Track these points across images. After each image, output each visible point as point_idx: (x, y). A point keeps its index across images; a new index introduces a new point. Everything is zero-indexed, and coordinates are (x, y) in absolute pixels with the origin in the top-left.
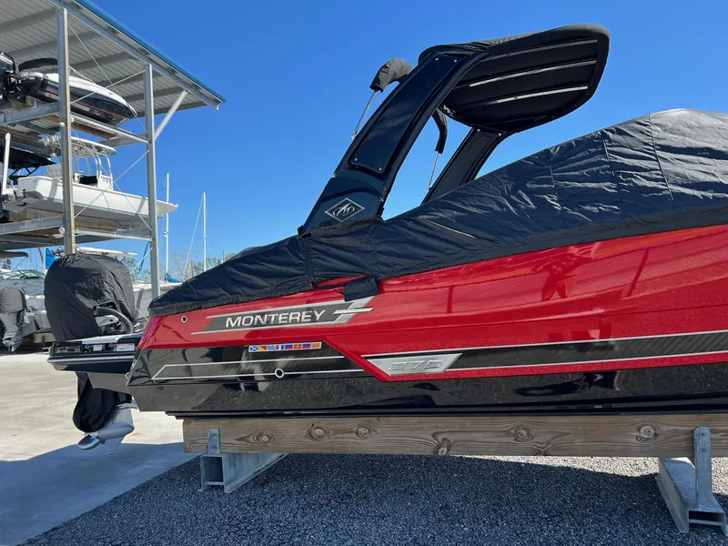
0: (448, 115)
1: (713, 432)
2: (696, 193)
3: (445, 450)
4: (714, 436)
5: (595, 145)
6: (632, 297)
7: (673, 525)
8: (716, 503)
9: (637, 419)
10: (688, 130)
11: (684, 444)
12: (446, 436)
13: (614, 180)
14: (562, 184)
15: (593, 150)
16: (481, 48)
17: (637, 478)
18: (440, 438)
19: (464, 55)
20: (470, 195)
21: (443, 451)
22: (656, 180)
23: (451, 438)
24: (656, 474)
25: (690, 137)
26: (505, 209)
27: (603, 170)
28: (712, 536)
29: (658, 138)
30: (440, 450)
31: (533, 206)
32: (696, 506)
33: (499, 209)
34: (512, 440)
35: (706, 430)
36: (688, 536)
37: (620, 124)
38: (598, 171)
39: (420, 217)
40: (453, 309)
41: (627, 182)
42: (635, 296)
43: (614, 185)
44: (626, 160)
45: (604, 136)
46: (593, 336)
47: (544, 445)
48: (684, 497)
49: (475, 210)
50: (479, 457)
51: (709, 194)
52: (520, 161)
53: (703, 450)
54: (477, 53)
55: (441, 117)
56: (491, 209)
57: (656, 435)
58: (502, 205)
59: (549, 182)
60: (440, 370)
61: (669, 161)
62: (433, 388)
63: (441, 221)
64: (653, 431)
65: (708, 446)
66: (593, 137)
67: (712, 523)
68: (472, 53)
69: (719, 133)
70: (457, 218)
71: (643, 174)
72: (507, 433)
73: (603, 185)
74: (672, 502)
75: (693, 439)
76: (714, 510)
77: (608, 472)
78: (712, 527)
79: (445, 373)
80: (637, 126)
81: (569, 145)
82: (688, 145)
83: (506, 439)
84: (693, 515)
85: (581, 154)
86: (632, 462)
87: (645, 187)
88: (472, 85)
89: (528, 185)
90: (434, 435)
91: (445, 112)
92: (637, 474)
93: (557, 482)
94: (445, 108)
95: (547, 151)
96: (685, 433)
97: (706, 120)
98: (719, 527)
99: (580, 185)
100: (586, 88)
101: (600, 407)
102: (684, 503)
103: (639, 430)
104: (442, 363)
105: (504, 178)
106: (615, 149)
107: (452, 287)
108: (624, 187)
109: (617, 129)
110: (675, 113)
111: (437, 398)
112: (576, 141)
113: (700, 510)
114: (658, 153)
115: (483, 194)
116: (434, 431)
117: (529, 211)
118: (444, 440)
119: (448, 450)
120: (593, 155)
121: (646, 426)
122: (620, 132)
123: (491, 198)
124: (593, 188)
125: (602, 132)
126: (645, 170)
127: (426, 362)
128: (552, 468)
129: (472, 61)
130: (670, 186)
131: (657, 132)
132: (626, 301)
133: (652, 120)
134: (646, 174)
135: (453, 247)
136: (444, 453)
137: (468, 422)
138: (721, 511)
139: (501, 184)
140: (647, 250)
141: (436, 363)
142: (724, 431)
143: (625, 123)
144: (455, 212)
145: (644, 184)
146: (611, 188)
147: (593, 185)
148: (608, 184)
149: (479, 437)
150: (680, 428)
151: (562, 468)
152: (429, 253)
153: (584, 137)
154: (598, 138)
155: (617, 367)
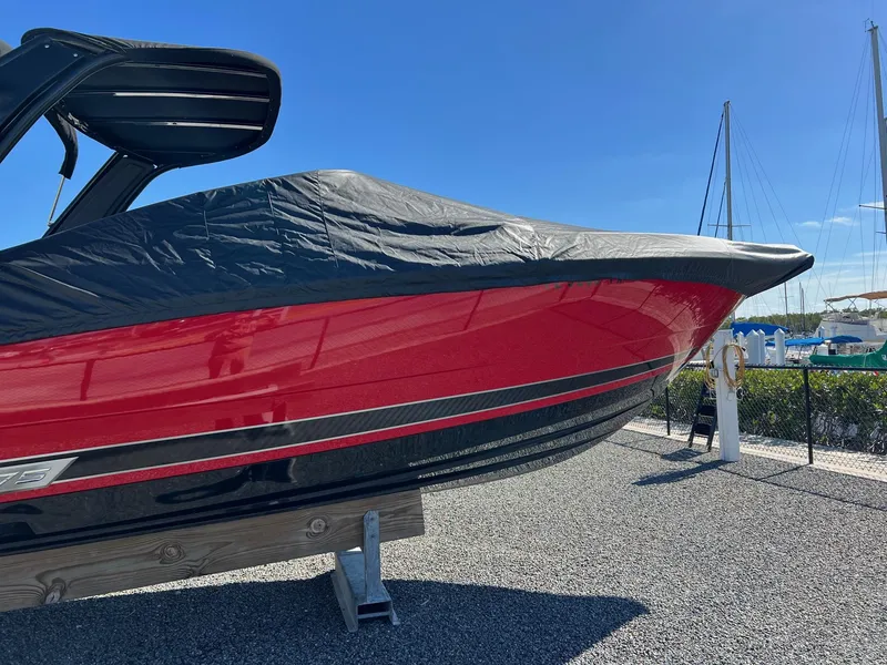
0: (77, 127)
1: (381, 515)
2: (360, 262)
3: (57, 595)
4: (383, 519)
5: (258, 196)
6: (314, 369)
7: (343, 626)
8: (385, 592)
9: (306, 513)
10: (356, 194)
11: (354, 532)
12: (57, 575)
13: (279, 239)
14: (218, 237)
15: (256, 201)
16: (113, 47)
17: (312, 580)
18: (49, 580)
19: (90, 51)
20: (94, 241)
21: (54, 597)
22: (323, 244)
23: (67, 576)
24: (332, 571)
25: (356, 201)
26: (143, 262)
27: (267, 226)
28: (380, 628)
29: (326, 199)
30: (51, 596)
31: (180, 261)
32: (364, 599)
33: (135, 262)
34: (157, 563)
35: (375, 514)
36: (356, 634)
37: (286, 177)
38: (261, 226)
39: (14, 263)
40: (88, 394)
41: (292, 243)
42: (318, 368)
43: (278, 245)
44: (293, 218)
45: (268, 186)
46: (265, 420)
47: (200, 562)
48: (356, 591)
49: (100, 260)
50: (117, 594)
51: (372, 265)
52: (166, 202)
53: (372, 537)
54: (107, 53)
55: (66, 129)
56: (125, 260)
57: (327, 527)
58: (139, 257)
59: (202, 233)
60: (42, 483)
61: (335, 225)
62: (31, 510)
63: (47, 270)
64: (324, 524)
65: (377, 532)
66: (257, 187)
67: (380, 614)
68: (102, 51)
69: (384, 202)
70: (74, 269)
71: (309, 236)
72: (150, 555)
73: (266, 244)
74: (345, 600)
75: (362, 526)
76: (382, 600)
77: (282, 579)
78: (379, 618)
79: (51, 486)
80: (304, 181)
81: (229, 190)
82: (354, 210)
83: (148, 565)
84: (363, 610)
85: (241, 204)
86: (309, 562)
87: (311, 250)
88: (118, 94)
89: (176, 234)
90: (40, 578)
91: (72, 123)
92: (313, 575)
93: (221, 604)
94: (70, 117)
95: (201, 195)
96: (355, 520)
97: (372, 187)
98: (387, 617)
99: (239, 240)
100: (261, 128)
101: (276, 502)
102: (355, 598)
103: (309, 524)
104: (46, 473)
105: (144, 223)
106: (280, 203)
107: (90, 363)
108: (289, 248)
109: (283, 180)
110: (344, 174)
111: (37, 524)
112: (236, 187)
113: (369, 602)
114: (326, 215)
115: (115, 240)
116: (37, 572)
117: (176, 266)
118: (54, 581)
119: (62, 594)
120: (254, 207)
121: (315, 519)
122: (285, 185)
123: (126, 246)
124: (253, 246)
125: (267, 182)
126: (312, 232)
127: (19, 475)
128: (215, 588)
129: (101, 61)
130: (336, 253)
131: (325, 191)
132: (307, 374)
133: (320, 178)
134: (312, 236)
135: (67, 308)
136: (56, 600)
137: (93, 550)
138: (389, 599)
139: (139, 229)
140: (327, 320)
141: (36, 474)
142: (391, 513)
143: (292, 176)
144: (71, 260)
145: (309, 247)
146: (275, 248)
147: (255, 242)
148: (272, 242)
149: (110, 568)
150: (350, 516)
151: (228, 586)
152: (28, 316)
153: (246, 185)
154: (262, 188)
155: (292, 454)
